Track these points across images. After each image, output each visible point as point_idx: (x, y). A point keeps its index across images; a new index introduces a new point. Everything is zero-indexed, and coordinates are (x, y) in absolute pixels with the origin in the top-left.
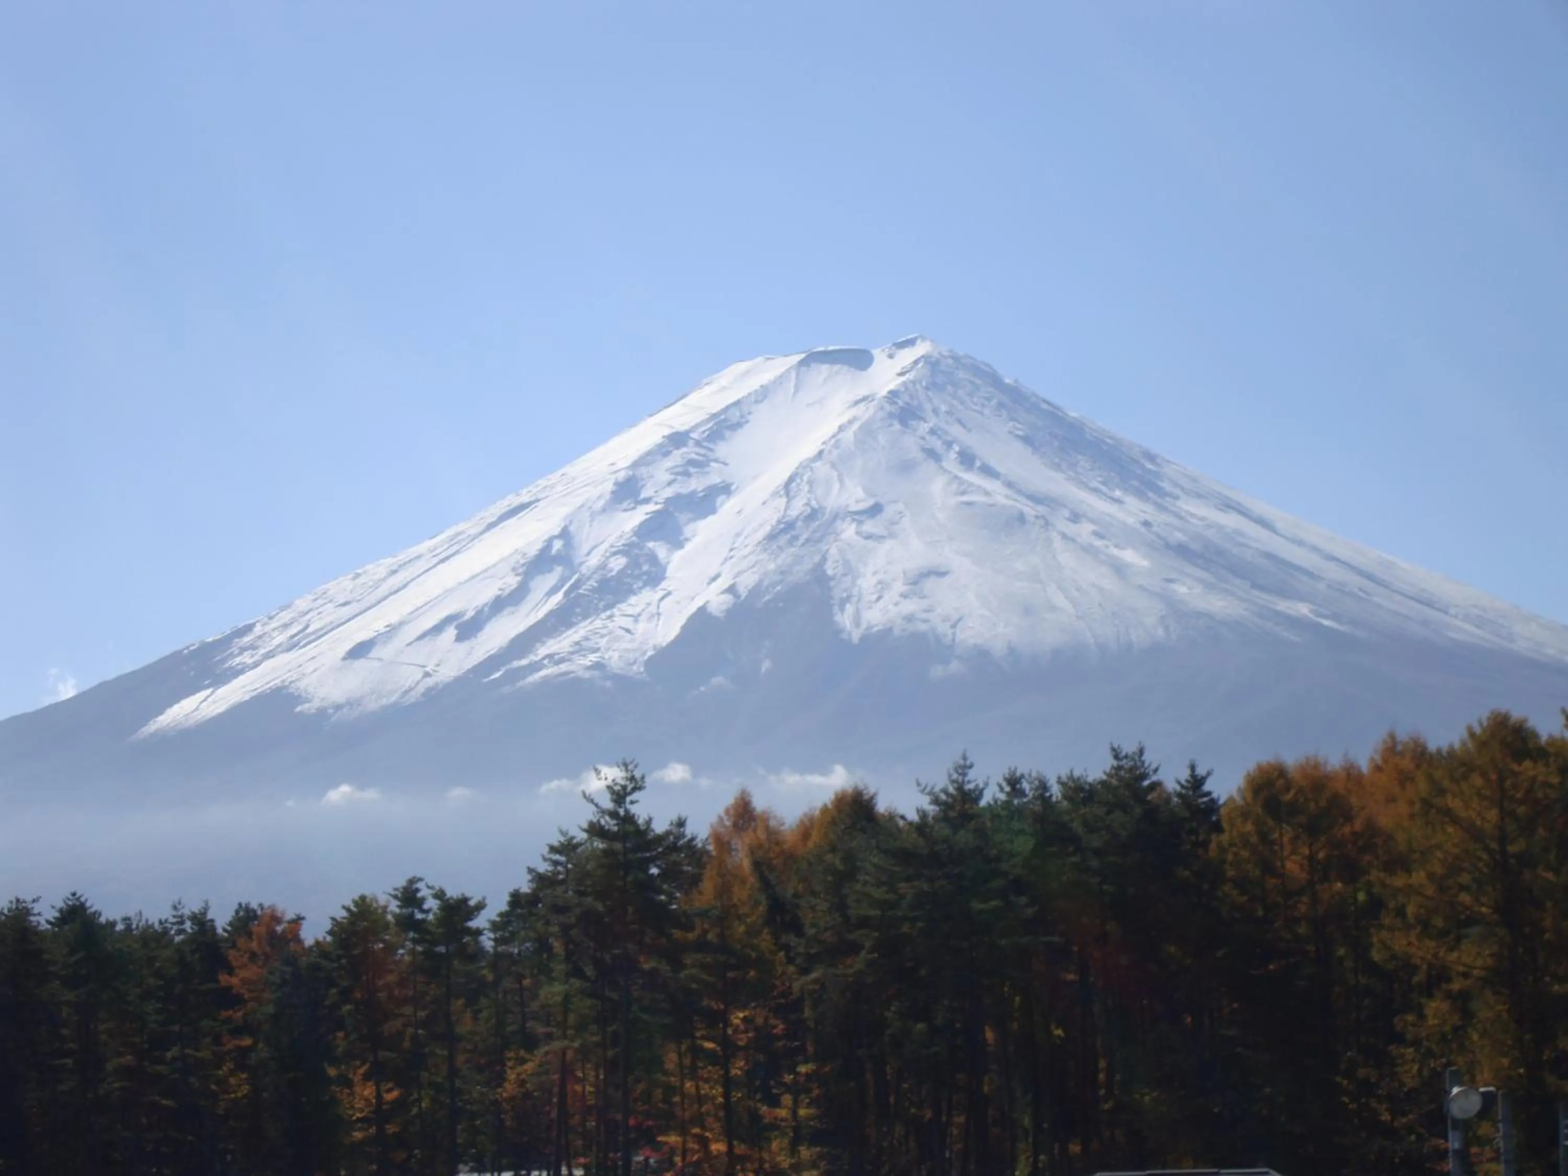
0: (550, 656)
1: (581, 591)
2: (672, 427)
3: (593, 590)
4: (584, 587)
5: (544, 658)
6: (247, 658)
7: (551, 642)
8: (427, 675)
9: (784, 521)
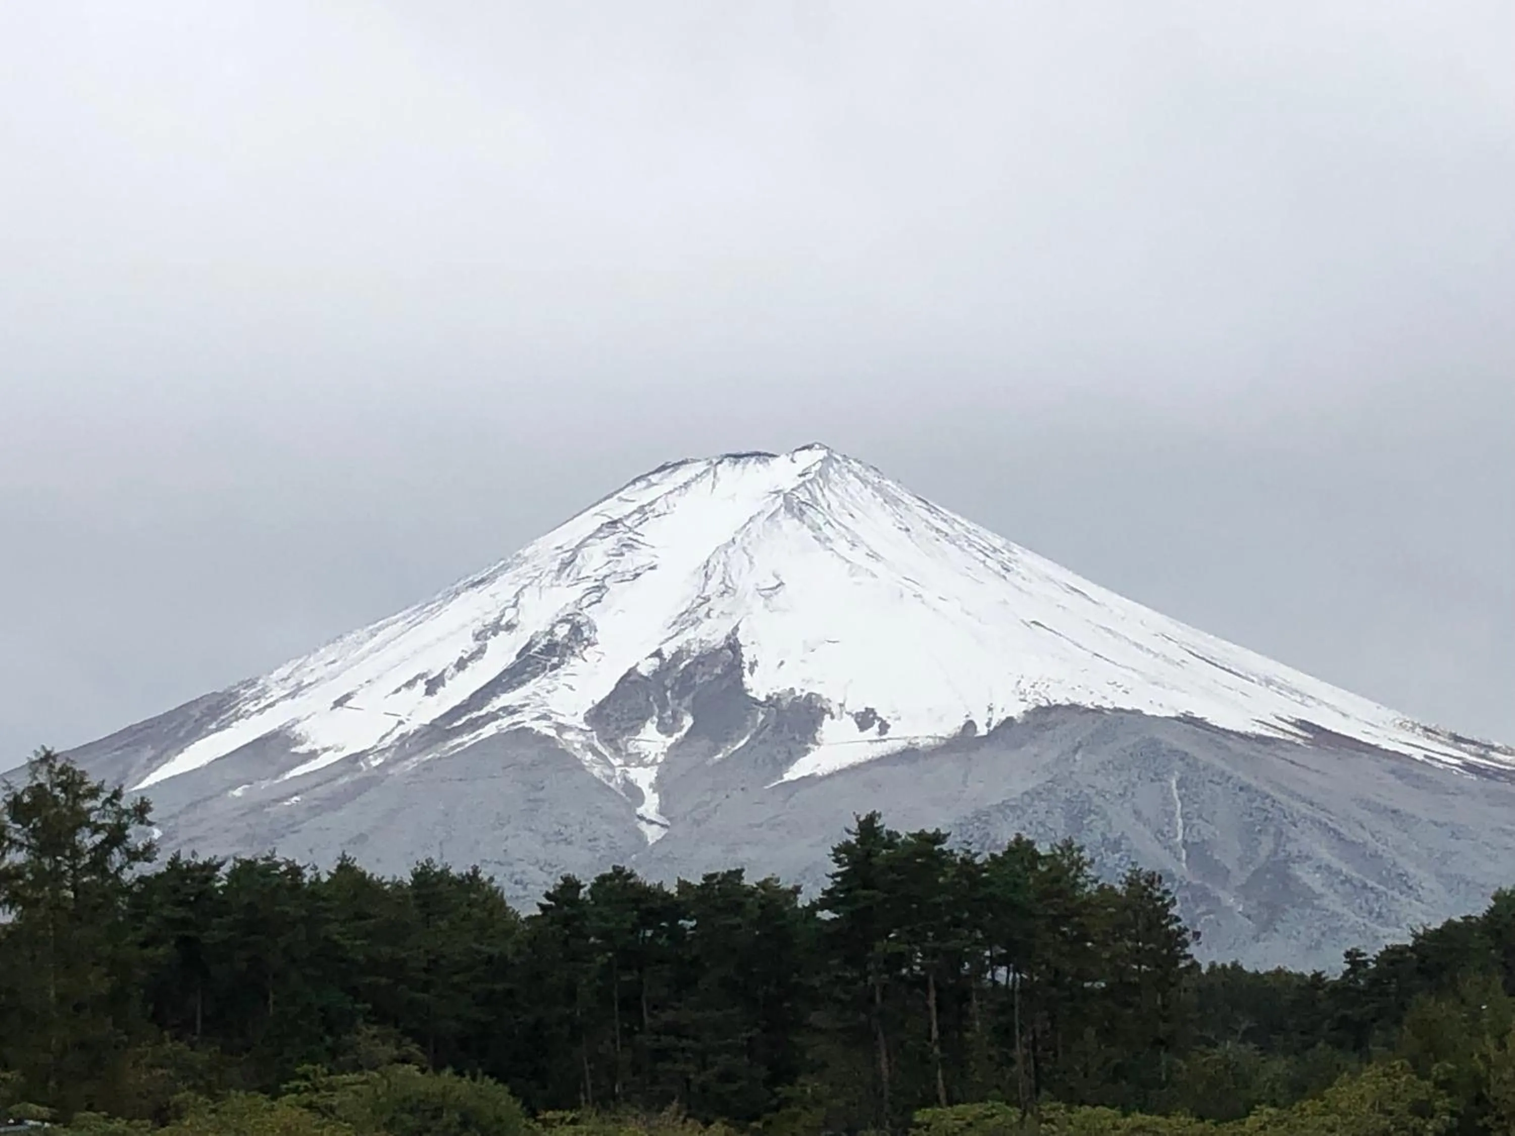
0: (504, 709)
1: (531, 653)
2: (610, 517)
3: (541, 652)
4: (533, 650)
5: (500, 710)
6: (251, 707)
7: (504, 696)
8: (400, 723)
9: (703, 596)
